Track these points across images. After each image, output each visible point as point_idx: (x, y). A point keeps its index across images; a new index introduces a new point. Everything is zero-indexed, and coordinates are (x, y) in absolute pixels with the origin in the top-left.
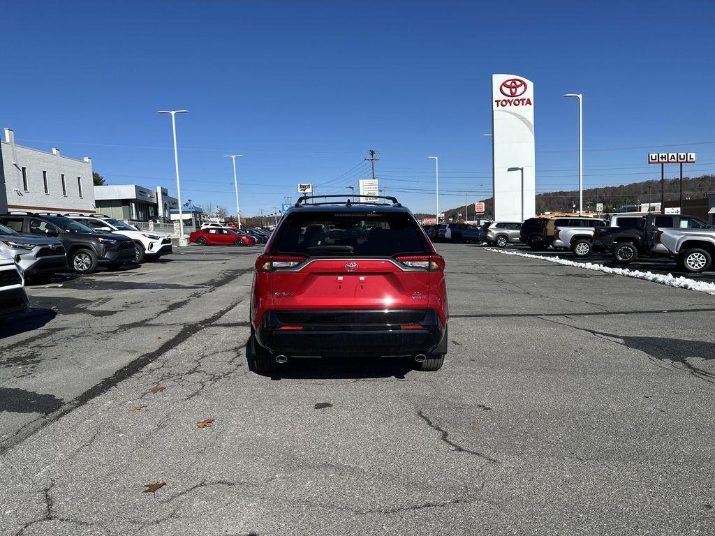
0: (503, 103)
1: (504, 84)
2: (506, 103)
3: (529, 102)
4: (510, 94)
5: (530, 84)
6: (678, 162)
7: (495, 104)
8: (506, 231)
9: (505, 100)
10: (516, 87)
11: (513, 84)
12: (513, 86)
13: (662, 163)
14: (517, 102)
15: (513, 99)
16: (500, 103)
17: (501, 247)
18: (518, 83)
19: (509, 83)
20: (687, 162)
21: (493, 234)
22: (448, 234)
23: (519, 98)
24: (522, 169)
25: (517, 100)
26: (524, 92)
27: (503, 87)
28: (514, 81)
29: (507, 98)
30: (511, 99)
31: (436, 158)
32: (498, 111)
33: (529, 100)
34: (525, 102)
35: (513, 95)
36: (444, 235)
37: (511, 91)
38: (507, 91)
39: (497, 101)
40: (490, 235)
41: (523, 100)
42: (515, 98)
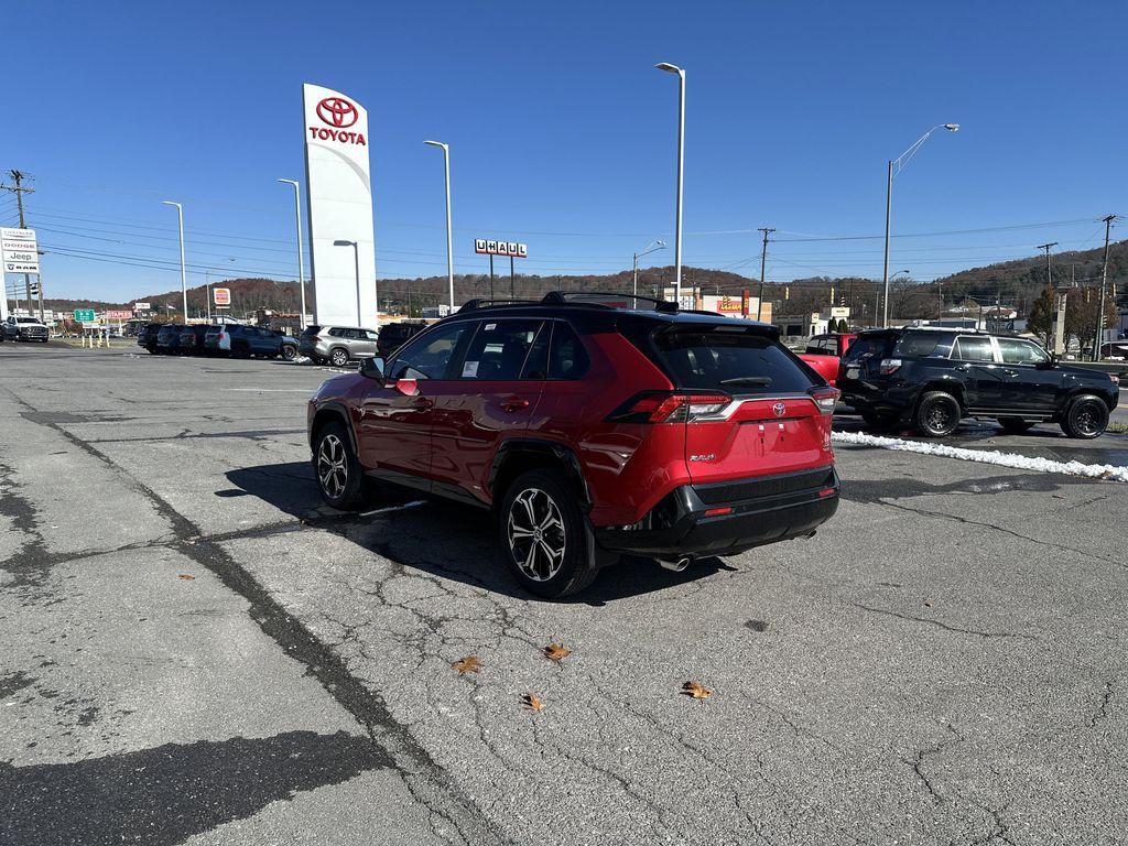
0: (325, 135)
1: (323, 103)
2: (328, 135)
3: (361, 140)
4: (332, 122)
5: (362, 113)
6: (508, 254)
7: (309, 133)
8: (344, 341)
9: (325, 130)
10: (342, 112)
11: (337, 107)
12: (338, 109)
13: (491, 254)
14: (344, 137)
15: (335, 131)
16: (317, 133)
17: (339, 366)
18: (345, 106)
19: (331, 103)
20: (518, 255)
21: (325, 345)
22: (225, 342)
23: (348, 130)
24: (355, 245)
25: (344, 133)
26: (353, 123)
27: (322, 108)
28: (338, 101)
29: (328, 127)
30: (334, 129)
31: (179, 205)
32: (316, 147)
33: (361, 136)
34: (356, 138)
35: (337, 124)
36: (217, 344)
37: (334, 116)
38: (328, 115)
39: (314, 130)
40: (319, 346)
41: (353, 135)
42: (340, 130)
